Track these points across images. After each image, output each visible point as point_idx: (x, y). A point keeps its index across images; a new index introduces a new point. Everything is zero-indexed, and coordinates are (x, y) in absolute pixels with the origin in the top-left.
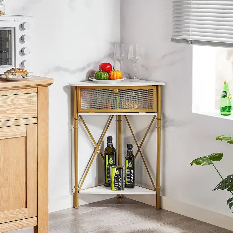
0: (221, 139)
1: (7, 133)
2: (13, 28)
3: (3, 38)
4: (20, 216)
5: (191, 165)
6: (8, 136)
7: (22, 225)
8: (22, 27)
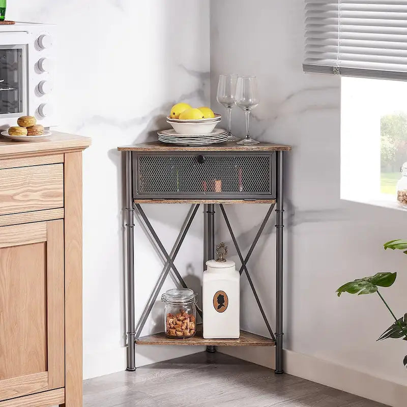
0: (393, 247)
1: (15, 237)
2: (25, 47)
3: (9, 64)
4: (37, 387)
5: (339, 295)
6: (17, 242)
7: (40, 403)
8: (39, 44)
